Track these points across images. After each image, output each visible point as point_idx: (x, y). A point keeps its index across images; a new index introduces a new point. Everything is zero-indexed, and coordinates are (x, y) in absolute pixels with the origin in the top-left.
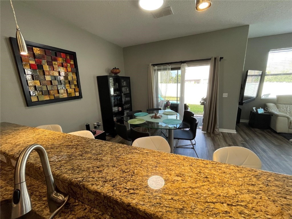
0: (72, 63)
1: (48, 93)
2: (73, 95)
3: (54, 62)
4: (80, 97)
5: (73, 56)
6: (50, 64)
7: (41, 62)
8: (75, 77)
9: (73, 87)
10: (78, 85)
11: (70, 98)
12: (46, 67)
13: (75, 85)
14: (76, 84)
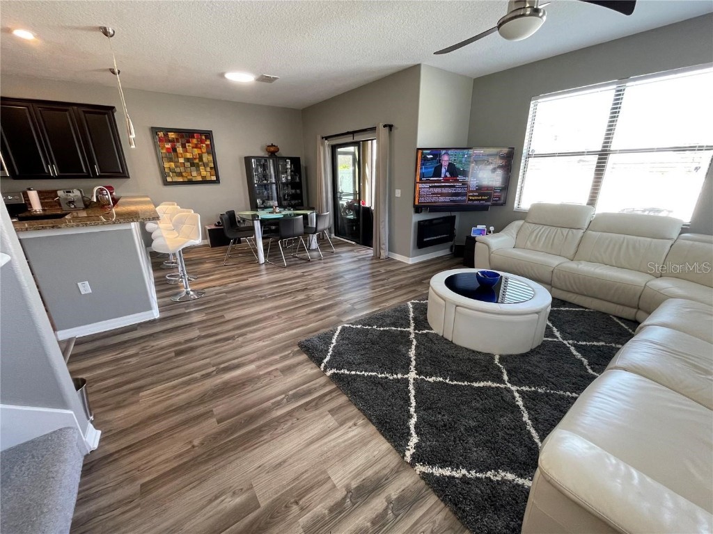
0: (208, 142)
1: (180, 174)
2: (208, 179)
3: (187, 144)
4: (217, 181)
5: (208, 135)
6: (184, 146)
7: (175, 145)
8: (211, 158)
9: (208, 169)
10: (215, 168)
11: (205, 182)
12: (180, 150)
13: (211, 168)
14: (213, 166)
